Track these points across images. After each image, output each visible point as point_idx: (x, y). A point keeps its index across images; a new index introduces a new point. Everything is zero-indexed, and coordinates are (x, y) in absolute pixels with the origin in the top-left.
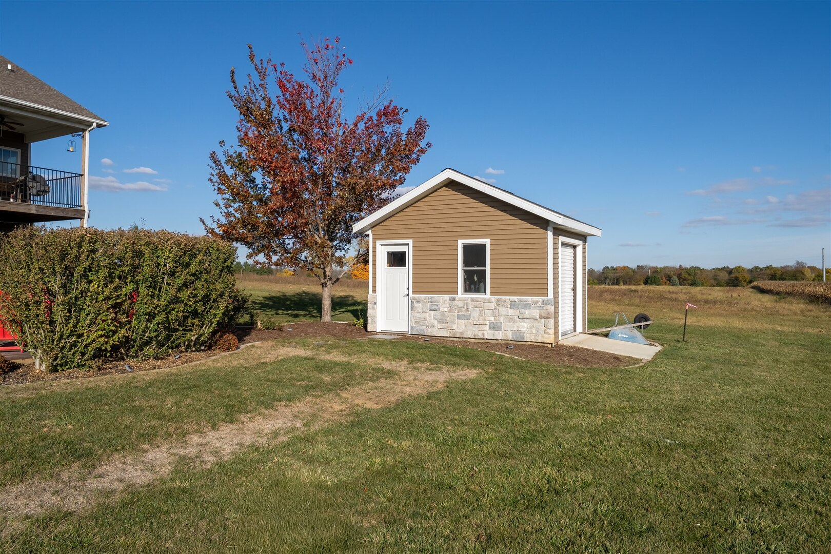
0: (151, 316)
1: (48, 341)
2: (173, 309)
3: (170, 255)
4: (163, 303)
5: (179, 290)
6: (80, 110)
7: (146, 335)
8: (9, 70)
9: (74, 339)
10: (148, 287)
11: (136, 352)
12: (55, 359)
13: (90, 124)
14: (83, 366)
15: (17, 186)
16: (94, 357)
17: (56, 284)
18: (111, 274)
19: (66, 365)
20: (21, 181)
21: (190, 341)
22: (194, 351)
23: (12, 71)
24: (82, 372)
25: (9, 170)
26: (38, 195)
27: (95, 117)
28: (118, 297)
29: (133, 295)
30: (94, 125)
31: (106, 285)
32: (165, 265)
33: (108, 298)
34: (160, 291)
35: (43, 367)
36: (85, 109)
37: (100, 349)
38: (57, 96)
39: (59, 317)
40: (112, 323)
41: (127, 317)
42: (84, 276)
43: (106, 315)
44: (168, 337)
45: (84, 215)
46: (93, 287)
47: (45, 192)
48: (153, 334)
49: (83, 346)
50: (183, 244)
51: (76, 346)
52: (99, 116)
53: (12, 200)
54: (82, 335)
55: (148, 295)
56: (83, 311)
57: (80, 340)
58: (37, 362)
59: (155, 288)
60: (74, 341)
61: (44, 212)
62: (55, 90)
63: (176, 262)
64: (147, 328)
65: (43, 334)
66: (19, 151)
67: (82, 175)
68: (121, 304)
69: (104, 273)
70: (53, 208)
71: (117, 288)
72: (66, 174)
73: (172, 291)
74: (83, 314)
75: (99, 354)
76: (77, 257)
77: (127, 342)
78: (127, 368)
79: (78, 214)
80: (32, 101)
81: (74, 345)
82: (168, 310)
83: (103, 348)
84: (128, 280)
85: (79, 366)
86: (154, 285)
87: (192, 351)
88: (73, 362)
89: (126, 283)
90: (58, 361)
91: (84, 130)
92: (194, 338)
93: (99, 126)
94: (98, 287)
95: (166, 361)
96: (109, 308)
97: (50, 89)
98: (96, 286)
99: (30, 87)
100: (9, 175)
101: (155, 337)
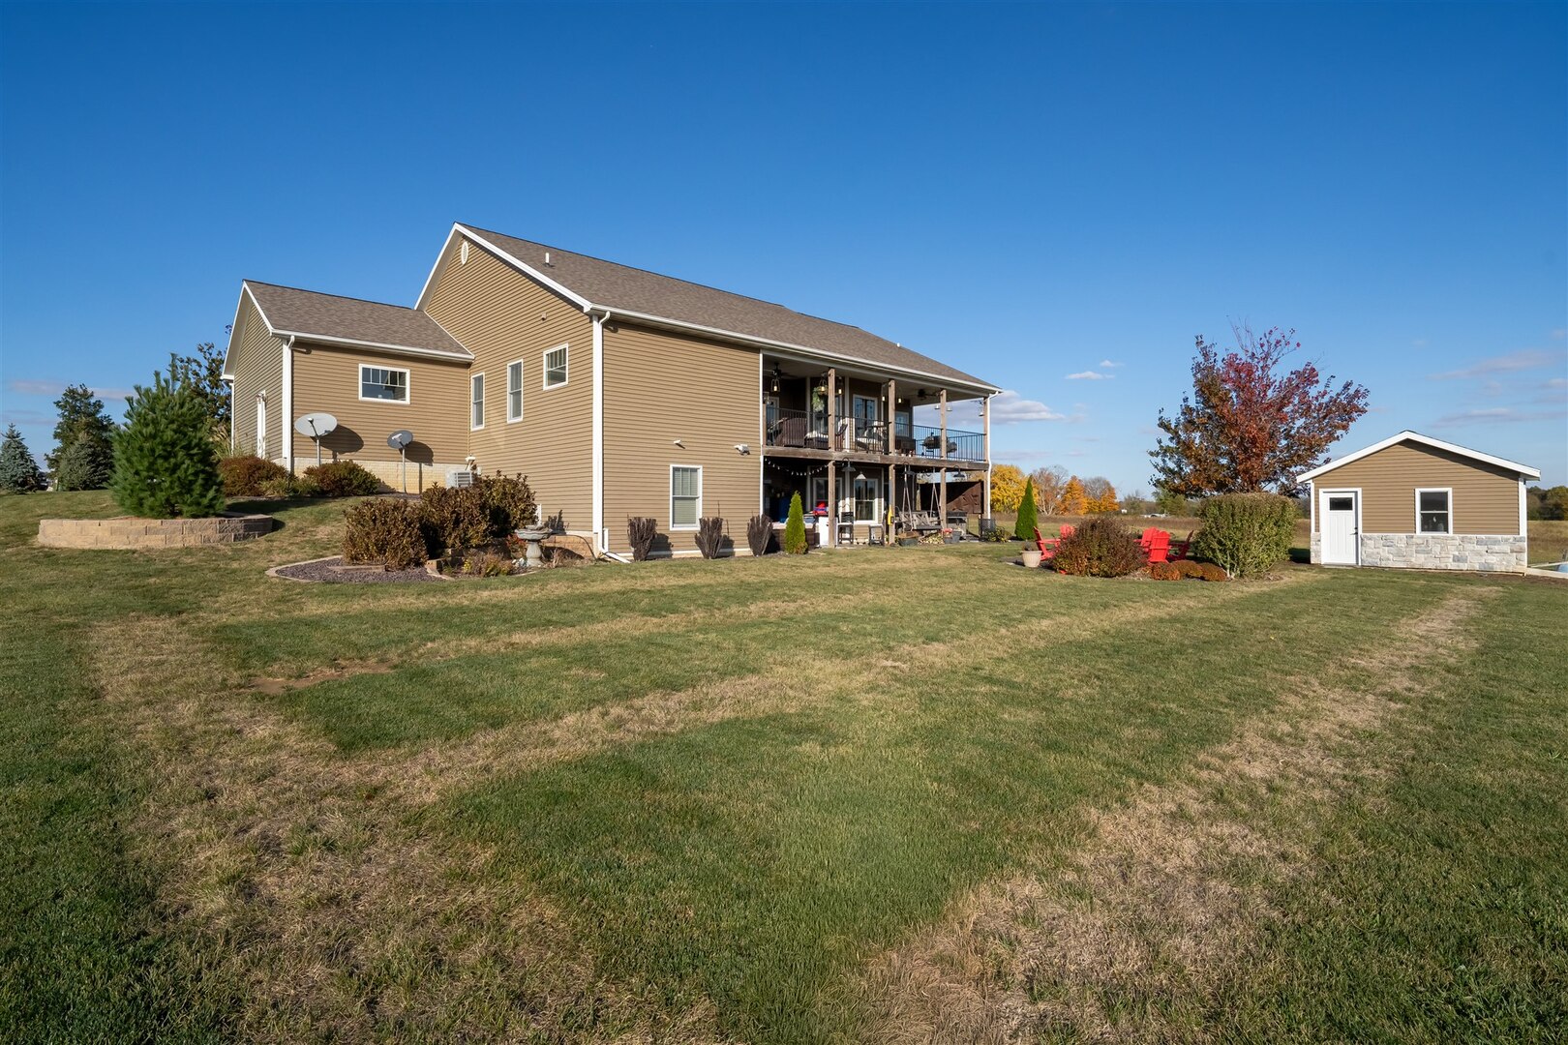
20: (911, 438)
25: (901, 429)
53: (904, 454)
66: (907, 415)
67: (983, 435)
91: (987, 397)
100: (901, 433)
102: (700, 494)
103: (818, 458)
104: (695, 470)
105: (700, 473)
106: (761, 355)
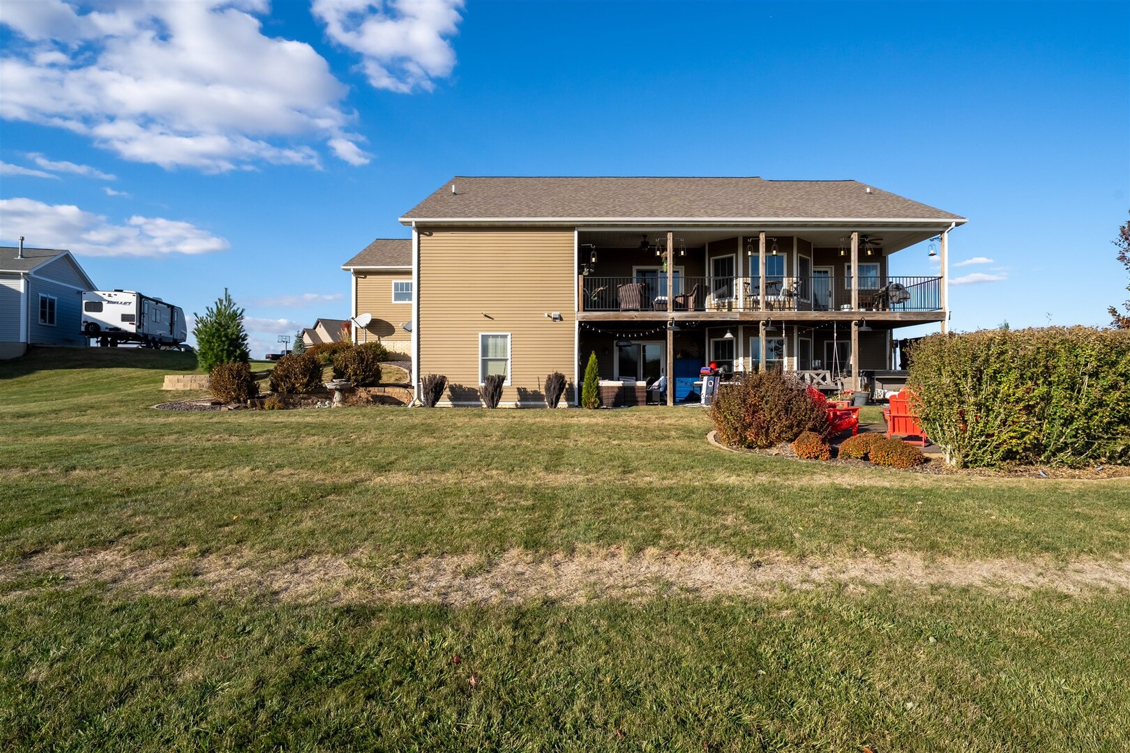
0: (1068, 421)
1: (959, 438)
2: (1096, 414)
3: (1093, 353)
4: (1083, 405)
5: (1106, 391)
6: (938, 213)
7: (1061, 440)
8: (867, 193)
9: (983, 438)
10: (1066, 388)
11: (1048, 458)
12: (967, 456)
13: (949, 225)
14: (992, 465)
15: (880, 297)
16: (1004, 459)
17: (967, 385)
18: (1022, 375)
19: (976, 463)
20: (883, 292)
21: (1113, 452)
22: (1120, 464)
23: (870, 193)
24: (991, 471)
25: (869, 284)
26: (899, 302)
27: (953, 216)
28: (1031, 398)
29: (1047, 398)
30: (953, 225)
31: (1017, 387)
32: (1086, 365)
33: (1018, 401)
34: (1079, 392)
35: (954, 462)
36: (941, 211)
37: (1010, 451)
38: (913, 205)
39: (970, 418)
40: (1024, 425)
41: (1038, 419)
42: (993, 378)
43: (1018, 418)
44: (1088, 445)
45: (944, 317)
46: (1003, 389)
47: (905, 299)
48: (1069, 441)
49: (992, 447)
50: (1109, 339)
51: (985, 445)
52: (957, 214)
53: (874, 310)
54: (993, 435)
55: (1065, 397)
56: (991, 412)
57: (989, 440)
58: (948, 457)
59: (1073, 390)
60: (983, 441)
61: (907, 318)
62: (909, 200)
63: (1099, 360)
64: (1062, 433)
65: (955, 432)
66: (878, 264)
67: (941, 278)
68: (1033, 406)
69: (1014, 374)
70: (915, 314)
71: (1028, 391)
72: (926, 279)
73: (1096, 393)
74: (992, 416)
75: (1010, 455)
76: (987, 361)
77: (1038, 448)
78: (1042, 473)
79: (939, 317)
80: (894, 217)
81: (984, 444)
82: (1089, 414)
83: (1014, 450)
84: (1040, 382)
85: (989, 465)
86: (1073, 386)
87: (1116, 464)
88: (983, 461)
89: (1038, 385)
90: (970, 458)
91: (942, 233)
92: (1119, 449)
93: (958, 224)
94: (1008, 390)
95: (1086, 472)
96: (1020, 410)
97: (905, 201)
98: (1006, 388)
99: (888, 203)
100: (869, 288)
101: (1072, 443)
102: (509, 357)
103: (648, 319)
104: (505, 336)
105: (509, 337)
106: (576, 233)
